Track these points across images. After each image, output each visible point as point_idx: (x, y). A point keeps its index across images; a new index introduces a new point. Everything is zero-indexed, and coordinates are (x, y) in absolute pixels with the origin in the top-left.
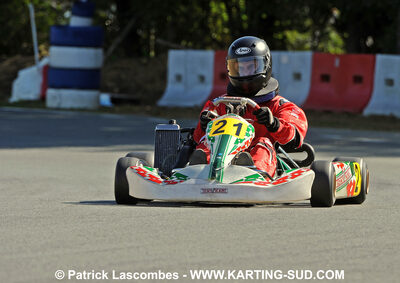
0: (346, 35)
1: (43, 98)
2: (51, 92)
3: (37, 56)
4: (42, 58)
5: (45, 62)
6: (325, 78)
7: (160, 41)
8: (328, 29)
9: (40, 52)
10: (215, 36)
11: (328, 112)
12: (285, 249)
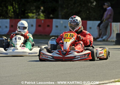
0: (45, 14)
6: (40, 26)
8: (40, 13)
10: (9, 15)
11: (40, 35)
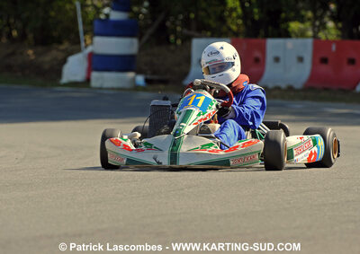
1: (88, 80)
2: (95, 75)
3: (83, 44)
4: (86, 46)
5: (90, 49)
7: (185, 31)
9: (85, 41)
12: (289, 203)
